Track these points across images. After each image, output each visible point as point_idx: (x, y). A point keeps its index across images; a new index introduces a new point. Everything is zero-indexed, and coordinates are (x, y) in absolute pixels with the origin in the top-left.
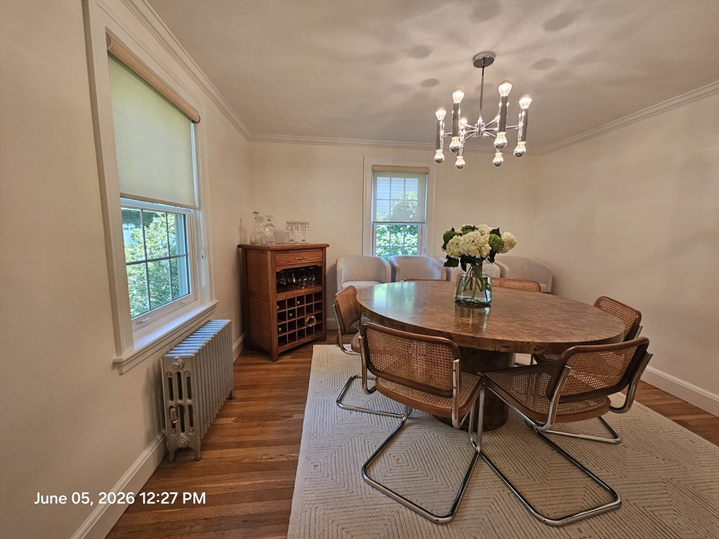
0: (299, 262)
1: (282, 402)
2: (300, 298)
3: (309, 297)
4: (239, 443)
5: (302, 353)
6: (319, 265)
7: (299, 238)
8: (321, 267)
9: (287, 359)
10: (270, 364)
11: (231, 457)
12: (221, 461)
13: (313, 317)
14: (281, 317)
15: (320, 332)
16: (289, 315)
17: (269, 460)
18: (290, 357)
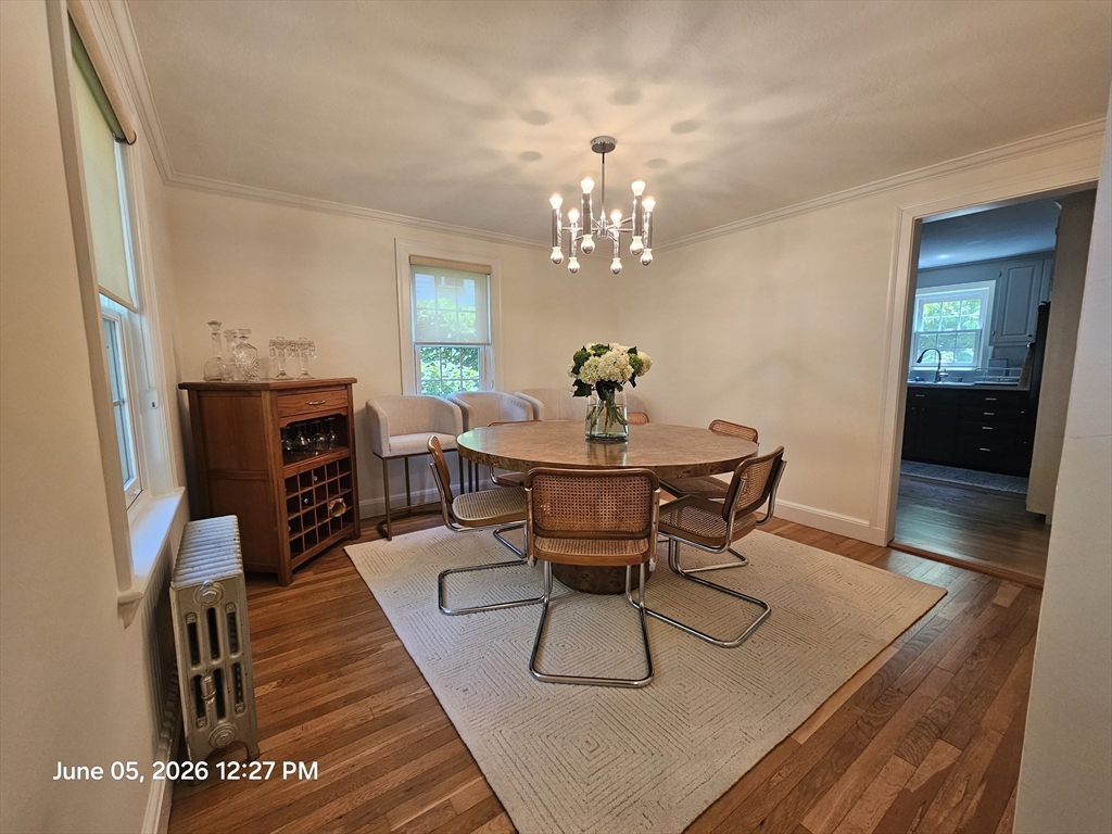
0: (315, 409)
1: (349, 636)
2: (319, 471)
3: (331, 467)
4: (314, 710)
5: (329, 562)
6: (344, 414)
7: (294, 370)
8: (346, 417)
9: (308, 576)
10: (277, 592)
11: (316, 732)
12: (302, 743)
13: (341, 500)
14: (292, 505)
15: (351, 524)
16: (303, 501)
17: (387, 711)
18: (311, 573)
